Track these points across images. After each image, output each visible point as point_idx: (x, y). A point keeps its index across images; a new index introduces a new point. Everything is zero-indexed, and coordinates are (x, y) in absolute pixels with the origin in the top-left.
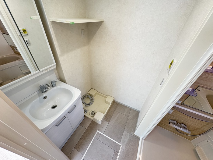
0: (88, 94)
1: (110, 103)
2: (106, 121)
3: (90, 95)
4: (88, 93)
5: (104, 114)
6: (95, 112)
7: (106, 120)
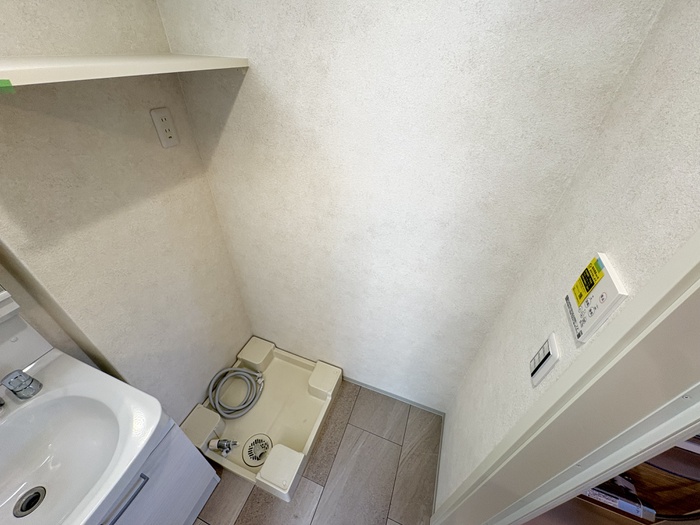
0: (239, 363)
1: (327, 395)
2: (314, 479)
3: (245, 364)
4: (237, 359)
5: (301, 456)
6: (267, 440)
7: (311, 474)
